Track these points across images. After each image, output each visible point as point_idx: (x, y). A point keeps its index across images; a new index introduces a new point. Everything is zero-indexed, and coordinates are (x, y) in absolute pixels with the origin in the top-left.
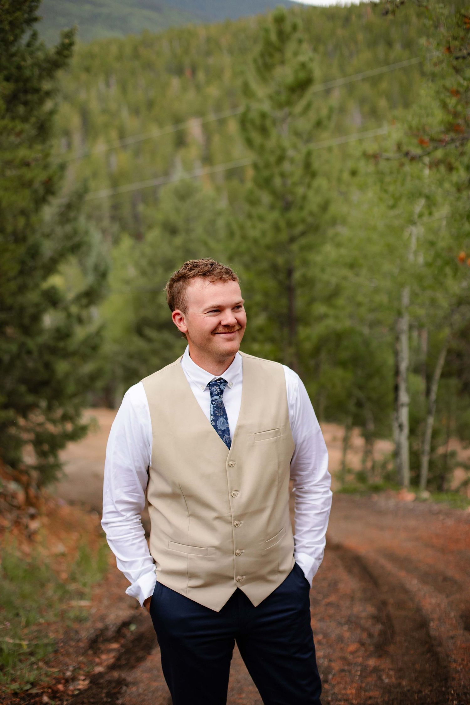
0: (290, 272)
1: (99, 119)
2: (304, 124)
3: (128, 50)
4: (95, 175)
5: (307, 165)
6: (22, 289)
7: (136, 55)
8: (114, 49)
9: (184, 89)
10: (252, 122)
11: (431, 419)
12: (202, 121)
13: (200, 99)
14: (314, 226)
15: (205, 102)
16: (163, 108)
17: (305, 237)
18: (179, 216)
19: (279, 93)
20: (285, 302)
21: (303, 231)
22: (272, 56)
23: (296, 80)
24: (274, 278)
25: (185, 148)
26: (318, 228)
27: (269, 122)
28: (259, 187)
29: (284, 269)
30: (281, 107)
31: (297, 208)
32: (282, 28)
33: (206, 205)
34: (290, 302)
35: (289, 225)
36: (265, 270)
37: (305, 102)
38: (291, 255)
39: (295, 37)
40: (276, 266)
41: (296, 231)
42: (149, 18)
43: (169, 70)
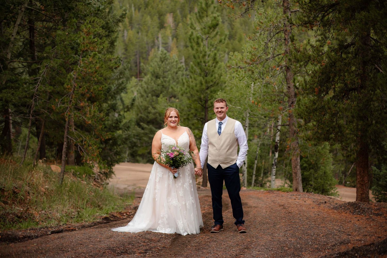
0: (206, 101)
5: (215, 59)
10: (194, 39)
11: (256, 161)
12: (173, 15)
13: (173, 4)
14: (216, 83)
15: (175, 5)
16: (152, 7)
17: (213, 87)
18: (159, 69)
19: (205, 28)
20: (203, 113)
21: (212, 85)
22: (202, 13)
23: (211, 24)
24: (199, 103)
25: (164, 29)
26: (218, 84)
27: (200, 40)
28: (195, 65)
29: (204, 100)
30: (205, 34)
31: (210, 75)
32: (207, 2)
33: (173, 64)
34: (205, 113)
35: (206, 82)
36: (195, 100)
37: (215, 33)
38: (206, 94)
39: (212, 6)
40: (200, 98)
41: (209, 85)
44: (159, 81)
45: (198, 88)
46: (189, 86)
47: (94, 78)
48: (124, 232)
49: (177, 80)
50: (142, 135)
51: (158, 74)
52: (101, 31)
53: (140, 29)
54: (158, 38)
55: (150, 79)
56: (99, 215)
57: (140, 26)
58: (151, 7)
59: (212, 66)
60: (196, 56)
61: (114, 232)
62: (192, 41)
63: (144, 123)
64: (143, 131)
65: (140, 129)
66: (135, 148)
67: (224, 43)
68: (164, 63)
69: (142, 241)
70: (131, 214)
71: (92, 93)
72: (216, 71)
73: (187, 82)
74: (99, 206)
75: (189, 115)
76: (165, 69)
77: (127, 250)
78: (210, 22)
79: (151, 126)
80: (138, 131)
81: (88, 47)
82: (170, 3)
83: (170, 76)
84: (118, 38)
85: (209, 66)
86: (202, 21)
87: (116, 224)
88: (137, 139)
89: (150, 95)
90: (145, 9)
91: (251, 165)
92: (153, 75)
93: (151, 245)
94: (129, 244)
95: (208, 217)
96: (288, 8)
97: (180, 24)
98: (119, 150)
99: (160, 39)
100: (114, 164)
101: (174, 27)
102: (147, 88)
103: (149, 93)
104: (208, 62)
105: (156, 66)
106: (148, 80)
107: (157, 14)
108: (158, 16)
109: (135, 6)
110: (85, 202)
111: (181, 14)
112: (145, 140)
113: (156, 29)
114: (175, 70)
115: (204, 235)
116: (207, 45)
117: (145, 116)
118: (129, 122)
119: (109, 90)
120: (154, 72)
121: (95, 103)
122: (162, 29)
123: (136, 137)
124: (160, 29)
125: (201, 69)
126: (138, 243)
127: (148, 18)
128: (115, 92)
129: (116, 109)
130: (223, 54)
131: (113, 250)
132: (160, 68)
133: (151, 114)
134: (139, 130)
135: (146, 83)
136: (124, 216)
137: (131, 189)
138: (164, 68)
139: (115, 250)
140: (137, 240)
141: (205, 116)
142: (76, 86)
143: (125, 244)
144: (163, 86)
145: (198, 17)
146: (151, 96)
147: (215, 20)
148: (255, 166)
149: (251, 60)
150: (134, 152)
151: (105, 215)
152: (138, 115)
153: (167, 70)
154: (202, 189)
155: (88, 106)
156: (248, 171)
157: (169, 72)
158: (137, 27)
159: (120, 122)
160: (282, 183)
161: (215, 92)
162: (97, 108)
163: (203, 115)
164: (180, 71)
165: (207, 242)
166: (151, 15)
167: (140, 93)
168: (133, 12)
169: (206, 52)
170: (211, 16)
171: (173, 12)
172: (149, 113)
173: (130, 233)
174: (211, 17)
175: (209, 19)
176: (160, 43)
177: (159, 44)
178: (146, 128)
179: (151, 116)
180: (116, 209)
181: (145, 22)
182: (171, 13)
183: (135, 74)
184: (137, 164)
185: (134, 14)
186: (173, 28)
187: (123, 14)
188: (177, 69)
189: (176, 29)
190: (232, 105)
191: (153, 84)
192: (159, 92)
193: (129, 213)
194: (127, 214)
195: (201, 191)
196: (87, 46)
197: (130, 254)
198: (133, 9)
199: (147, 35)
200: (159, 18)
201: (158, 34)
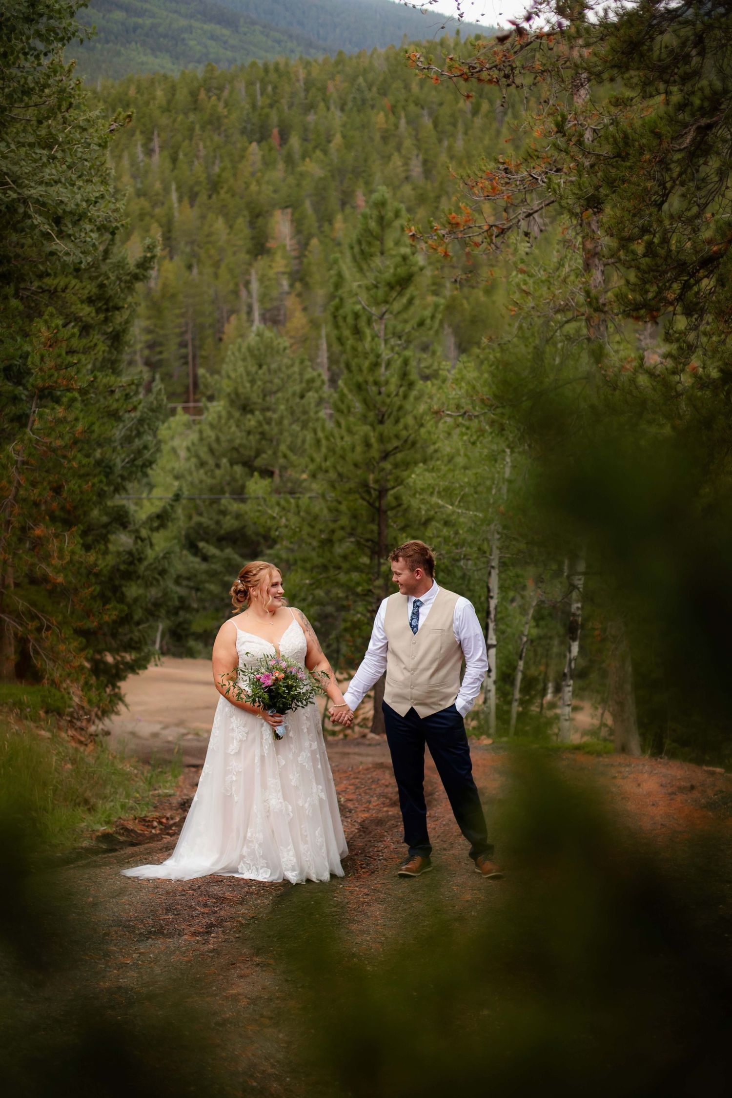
3: (182, 95)
7: (195, 105)
8: (160, 94)
9: (268, 164)
10: (345, 318)
11: (521, 664)
12: (293, 214)
13: (291, 180)
14: (409, 442)
15: (299, 185)
16: (232, 192)
17: (400, 451)
18: (252, 387)
19: (376, 287)
20: (375, 527)
21: (396, 448)
22: (370, 244)
23: (395, 275)
24: (363, 499)
25: (265, 257)
26: (414, 444)
27: (362, 323)
28: (350, 391)
29: (375, 490)
30: (377, 304)
31: (392, 419)
33: (290, 371)
34: (379, 525)
35: (381, 439)
36: (350, 491)
37: (404, 300)
38: (382, 474)
40: (365, 485)
42: (213, 37)
43: (243, 132)
44: (251, 421)
45: (358, 455)
46: (332, 450)
47: (69, 461)
48: (154, 880)
49: (304, 417)
50: (204, 577)
51: (248, 399)
52: (86, 311)
53: (194, 255)
54: (247, 284)
55: (224, 414)
56: (88, 826)
57: (196, 248)
58: (227, 193)
59: (397, 395)
60: (354, 363)
61: (129, 878)
62: (341, 322)
63: (207, 542)
64: (204, 566)
65: (197, 560)
66: (181, 613)
67: (430, 329)
68: (265, 367)
69: (198, 904)
70: (171, 822)
71: (65, 499)
72: (408, 407)
73: (327, 439)
74: (86, 801)
75: (333, 531)
76: (269, 385)
77: (161, 927)
78: (392, 271)
79: (229, 551)
80: (191, 565)
81: (55, 378)
82: (284, 180)
83: (282, 407)
85: (389, 396)
86: (369, 266)
87: (132, 855)
88: (188, 587)
89: (224, 461)
90: (210, 197)
91: (509, 671)
92: (232, 402)
93: (222, 913)
94: (168, 910)
95: (373, 833)
96: (596, 254)
97: (314, 242)
98: (136, 635)
99: (255, 286)
100: (124, 674)
101: (294, 250)
102: (218, 440)
103: (224, 455)
104: (387, 382)
105: (241, 376)
106: (220, 417)
107: (246, 213)
108: (248, 219)
109: (178, 189)
110: (51, 792)
111: (316, 210)
112: (210, 592)
113: (243, 256)
114: (298, 388)
115: (358, 884)
116: (382, 334)
117: (210, 522)
118: (164, 558)
120: (237, 394)
121: (74, 529)
122: (259, 257)
123: (185, 583)
124: (256, 256)
125: (365, 402)
126: (191, 907)
127: (220, 224)
128: (125, 474)
129: (129, 522)
130: (430, 361)
131: (129, 926)
132: (253, 382)
133: (228, 517)
134: (195, 562)
135: (212, 426)
136: (154, 828)
137: (170, 738)
138: (265, 383)
139: (134, 927)
140: (186, 900)
141: (380, 534)
142: (22, 482)
143: (157, 910)
144: (263, 434)
145: (358, 256)
146: (228, 465)
147: (406, 264)
148: (519, 676)
150: (180, 624)
151: (103, 828)
152: (190, 518)
153: (274, 388)
154: (372, 738)
155: (56, 536)
156: (498, 690)
157: (280, 395)
158: (188, 249)
159: (140, 560)
161: (407, 465)
162: (78, 543)
163: (372, 531)
164: (309, 390)
165: (363, 903)
166: (226, 216)
167: (197, 456)
168: (176, 205)
169: (378, 356)
170: (394, 252)
171: (292, 205)
172: (224, 513)
173: (170, 880)
174: (394, 256)
175: (388, 263)
176: (256, 296)
177: (252, 301)
178: (214, 556)
179: (229, 524)
180: (132, 808)
181: (209, 235)
182: (287, 207)
183: (180, 389)
184: (188, 661)
185: (176, 214)
186: (294, 254)
187: (145, 257)
188: (304, 385)
189: (300, 257)
190: (452, 505)
191: (234, 428)
192: (253, 454)
193: (167, 819)
194: (160, 823)
195: (370, 745)
196: (51, 376)
197: (170, 935)
198: (174, 196)
199: (216, 276)
200: (252, 224)
201: (247, 272)
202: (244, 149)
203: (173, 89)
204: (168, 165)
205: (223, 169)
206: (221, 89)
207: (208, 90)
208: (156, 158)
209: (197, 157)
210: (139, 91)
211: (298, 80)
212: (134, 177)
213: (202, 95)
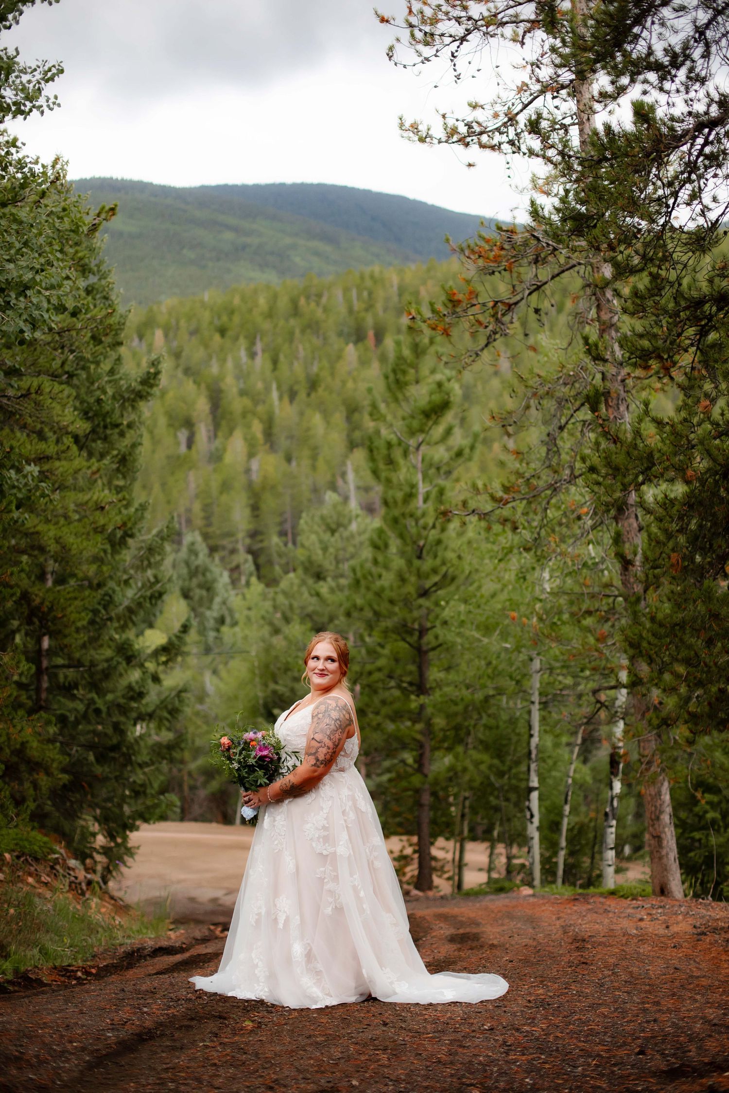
0: (422, 632)
1: (237, 404)
2: (440, 454)
3: (283, 303)
4: (226, 486)
6: (94, 641)
7: (295, 311)
8: (262, 302)
9: (364, 362)
10: (379, 450)
11: (567, 808)
14: (449, 578)
16: (329, 390)
17: (440, 588)
18: (325, 554)
19: (412, 416)
20: (415, 669)
21: (436, 584)
22: (404, 372)
23: (430, 402)
24: (403, 640)
26: (454, 579)
28: (389, 526)
29: (415, 629)
30: (412, 433)
31: (431, 554)
32: (418, 340)
34: (420, 667)
35: (418, 575)
36: (391, 630)
37: (442, 428)
38: (420, 612)
39: (432, 350)
40: (405, 625)
41: (428, 584)
42: (317, 254)
43: (340, 334)
44: (324, 588)
46: (369, 589)
51: (320, 566)
54: (343, 475)
55: (298, 583)
58: (325, 390)
59: (434, 527)
60: (390, 498)
62: (376, 455)
68: (337, 535)
72: (447, 540)
75: (370, 673)
76: (342, 552)
78: (427, 399)
84: (140, 448)
85: (426, 528)
86: (404, 396)
90: (309, 395)
92: (307, 571)
96: (612, 325)
99: (351, 476)
102: (291, 607)
104: (424, 515)
105: (314, 544)
106: (293, 585)
107: (343, 408)
108: (344, 414)
113: (340, 450)
116: (420, 466)
119: (107, 598)
120: (310, 562)
122: (355, 450)
124: (352, 448)
125: (402, 537)
127: (317, 419)
129: (134, 656)
132: (325, 549)
135: (286, 595)
138: (337, 550)
141: (421, 676)
145: (393, 386)
147: (441, 391)
149: (506, 489)
153: (348, 555)
154: (416, 895)
156: (542, 837)
158: (288, 444)
160: (644, 873)
163: (413, 673)
166: (324, 412)
168: (276, 402)
169: (415, 487)
170: (430, 380)
174: (428, 384)
175: (422, 391)
176: (352, 487)
177: (349, 490)
181: (308, 430)
185: (277, 411)
187: (148, 373)
195: (413, 901)
198: (275, 395)
199: (314, 468)
200: (348, 418)
201: (344, 464)
202: (341, 350)
203: (275, 297)
204: (269, 366)
205: (321, 369)
206: (319, 296)
207: (308, 298)
208: (259, 360)
209: (297, 358)
210: (243, 299)
211: (392, 286)
212: (238, 378)
213: (302, 301)
